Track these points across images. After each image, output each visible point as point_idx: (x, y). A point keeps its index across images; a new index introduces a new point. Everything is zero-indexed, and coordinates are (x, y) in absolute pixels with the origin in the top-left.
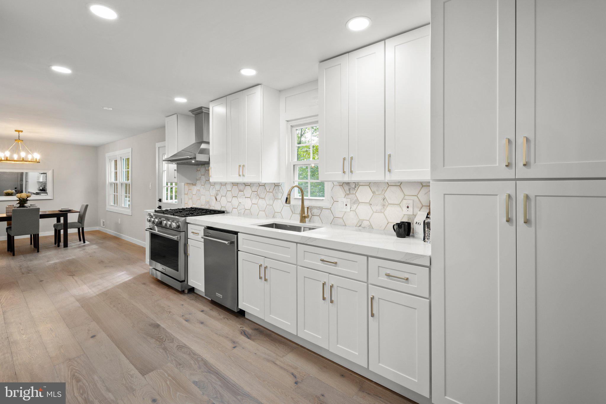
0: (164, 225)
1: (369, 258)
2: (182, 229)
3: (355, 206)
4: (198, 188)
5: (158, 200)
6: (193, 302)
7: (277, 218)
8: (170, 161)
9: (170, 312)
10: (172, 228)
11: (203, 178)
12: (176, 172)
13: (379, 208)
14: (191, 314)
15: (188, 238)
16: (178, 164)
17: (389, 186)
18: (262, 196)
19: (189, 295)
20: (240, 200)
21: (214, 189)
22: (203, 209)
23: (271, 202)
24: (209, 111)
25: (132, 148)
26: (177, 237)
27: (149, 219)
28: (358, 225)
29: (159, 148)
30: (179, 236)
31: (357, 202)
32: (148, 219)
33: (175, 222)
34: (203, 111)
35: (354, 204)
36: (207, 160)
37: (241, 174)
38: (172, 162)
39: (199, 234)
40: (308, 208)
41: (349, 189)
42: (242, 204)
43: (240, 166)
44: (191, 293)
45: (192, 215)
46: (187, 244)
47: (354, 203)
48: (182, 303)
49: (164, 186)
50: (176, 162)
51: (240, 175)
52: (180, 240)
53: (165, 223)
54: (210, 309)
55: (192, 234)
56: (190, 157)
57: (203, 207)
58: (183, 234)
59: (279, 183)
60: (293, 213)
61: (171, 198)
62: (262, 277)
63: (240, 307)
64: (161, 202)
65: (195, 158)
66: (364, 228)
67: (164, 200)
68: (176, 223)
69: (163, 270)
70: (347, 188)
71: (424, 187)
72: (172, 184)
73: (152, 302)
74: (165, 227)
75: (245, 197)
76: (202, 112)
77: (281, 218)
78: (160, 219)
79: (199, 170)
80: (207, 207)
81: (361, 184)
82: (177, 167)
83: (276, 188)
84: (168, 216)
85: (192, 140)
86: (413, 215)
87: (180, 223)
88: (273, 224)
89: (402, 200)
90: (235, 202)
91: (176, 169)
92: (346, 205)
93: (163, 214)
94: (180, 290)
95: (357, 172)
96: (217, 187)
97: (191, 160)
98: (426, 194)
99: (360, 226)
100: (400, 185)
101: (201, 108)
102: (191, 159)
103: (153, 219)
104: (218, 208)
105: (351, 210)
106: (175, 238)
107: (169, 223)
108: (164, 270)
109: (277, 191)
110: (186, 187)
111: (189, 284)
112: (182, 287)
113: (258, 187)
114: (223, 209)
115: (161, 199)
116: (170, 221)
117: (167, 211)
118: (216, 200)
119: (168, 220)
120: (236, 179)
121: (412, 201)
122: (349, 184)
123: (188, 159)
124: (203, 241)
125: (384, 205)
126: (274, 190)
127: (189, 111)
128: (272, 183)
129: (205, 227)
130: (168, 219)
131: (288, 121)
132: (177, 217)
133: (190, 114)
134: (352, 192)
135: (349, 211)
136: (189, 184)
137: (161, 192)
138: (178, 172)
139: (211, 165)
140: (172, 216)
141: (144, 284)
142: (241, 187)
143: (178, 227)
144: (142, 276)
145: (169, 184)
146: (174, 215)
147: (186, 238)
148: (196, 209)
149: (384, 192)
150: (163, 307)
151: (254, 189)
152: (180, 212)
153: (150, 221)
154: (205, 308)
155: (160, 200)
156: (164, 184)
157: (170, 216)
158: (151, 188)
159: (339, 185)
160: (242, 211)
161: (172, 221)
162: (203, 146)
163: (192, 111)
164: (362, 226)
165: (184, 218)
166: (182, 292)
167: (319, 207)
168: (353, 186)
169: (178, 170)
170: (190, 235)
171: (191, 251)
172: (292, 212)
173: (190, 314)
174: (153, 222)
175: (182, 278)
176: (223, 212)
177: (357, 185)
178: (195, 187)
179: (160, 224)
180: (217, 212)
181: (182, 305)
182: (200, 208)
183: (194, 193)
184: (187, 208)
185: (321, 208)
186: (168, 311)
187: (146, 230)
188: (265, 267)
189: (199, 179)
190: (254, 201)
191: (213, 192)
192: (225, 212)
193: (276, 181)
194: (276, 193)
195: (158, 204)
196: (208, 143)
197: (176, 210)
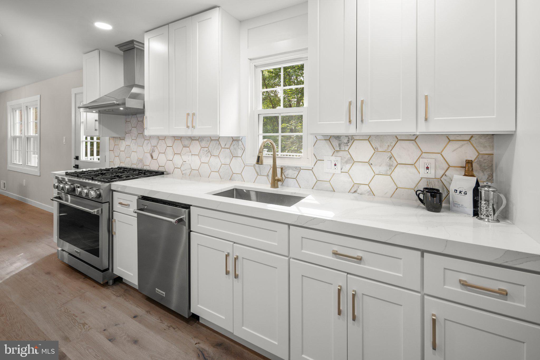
0: (77, 193)
1: (425, 254)
2: (104, 199)
3: (348, 166)
4: (128, 144)
5: (74, 157)
6: (121, 300)
7: (235, 180)
8: (89, 108)
9: (84, 324)
10: (89, 197)
11: (135, 131)
12: (97, 123)
13: (383, 169)
14: (118, 324)
15: (113, 211)
16: (100, 112)
17: (398, 140)
18: (216, 153)
19: (114, 287)
20: (185, 158)
21: (149, 145)
22: (134, 170)
23: (228, 161)
24: (144, 48)
25: (40, 95)
26: (98, 211)
27: (56, 184)
28: (353, 191)
29: (76, 94)
30: (100, 209)
31: (351, 161)
32: (54, 185)
33: (94, 189)
34: (135, 46)
35: (347, 164)
36: (142, 108)
37: (190, 124)
38: (91, 110)
39: (130, 205)
40: (282, 169)
41: (340, 145)
42: (187, 162)
43: (188, 114)
44: (118, 284)
45: (120, 178)
46: (112, 218)
47: (347, 162)
48: (104, 303)
49: (83, 141)
50: (97, 110)
51: (188, 127)
52: (102, 215)
53: (79, 191)
54: (147, 312)
55: (119, 206)
56: (117, 103)
57: (135, 167)
58: (105, 206)
59: (239, 137)
60: (258, 175)
61: (92, 154)
62: (229, 272)
63: (192, 311)
64: (78, 159)
65: (124, 104)
66: (361, 194)
67: (83, 157)
68: (95, 191)
69: (76, 253)
70: (335, 143)
71: (451, 141)
72: (92, 138)
73: (57, 306)
74: (80, 196)
75: (192, 155)
76: (134, 48)
77: (242, 181)
78: (72, 184)
79: (129, 121)
80: (139, 167)
81: (357, 138)
82: (99, 117)
83: (234, 143)
84: (84, 181)
85: (120, 82)
86: (435, 178)
87: (101, 191)
88: (234, 189)
89: (418, 159)
90: (178, 160)
91: (98, 119)
92: (335, 165)
93: (78, 178)
94: (102, 283)
95: (369, 121)
96: (154, 142)
97: (118, 107)
98: (454, 150)
99: (355, 192)
100: (415, 139)
101: (132, 42)
102: (118, 104)
103: (61, 185)
104: (154, 167)
105: (343, 171)
106: (94, 211)
107: (85, 191)
108: (79, 255)
109: (235, 146)
110: (112, 142)
111: (115, 272)
112: (104, 278)
113: (209, 142)
114: (161, 169)
115: (78, 156)
116: (88, 187)
117: (84, 173)
118: (152, 157)
119: (84, 187)
120: (182, 131)
121: (434, 159)
122: (338, 138)
123: (114, 105)
124: (137, 216)
125: (390, 166)
126: (232, 145)
127: (116, 46)
128: (229, 137)
129: (139, 197)
130: (84, 185)
131: (251, 60)
132: (96, 183)
133: (117, 49)
134: (343, 148)
135: (340, 172)
136: (116, 138)
137: (77, 148)
138: (100, 123)
139: (147, 113)
140: (90, 181)
141: (48, 273)
142: (186, 142)
143: (99, 196)
144: (48, 260)
145: (89, 138)
146: (92, 179)
147: (111, 211)
148: (125, 170)
149: (390, 148)
150: (74, 315)
151: (204, 144)
152: (102, 174)
153: (57, 187)
154: (140, 311)
155: (77, 158)
156: (83, 138)
157: (87, 181)
158: (65, 143)
159: (325, 140)
160: (188, 172)
161: (90, 188)
162: (135, 90)
163: (120, 46)
164: (358, 191)
165: (108, 184)
166: (105, 285)
167: (296, 168)
168: (346, 141)
169: (100, 121)
170: (117, 207)
171: (118, 228)
172: (257, 173)
173: (116, 325)
174: (63, 189)
175: (105, 265)
176: (162, 173)
177: (351, 140)
178: (123, 142)
179: (72, 191)
180: (154, 173)
181: (105, 308)
182: (130, 169)
183: (122, 149)
184: (112, 168)
185: (299, 169)
186: (82, 322)
187: (52, 200)
188: (235, 258)
189: (129, 132)
190: (204, 159)
191: (147, 148)
192: (165, 172)
193: (234, 135)
194: (235, 149)
195: (74, 162)
196: (142, 87)
197: (97, 171)
